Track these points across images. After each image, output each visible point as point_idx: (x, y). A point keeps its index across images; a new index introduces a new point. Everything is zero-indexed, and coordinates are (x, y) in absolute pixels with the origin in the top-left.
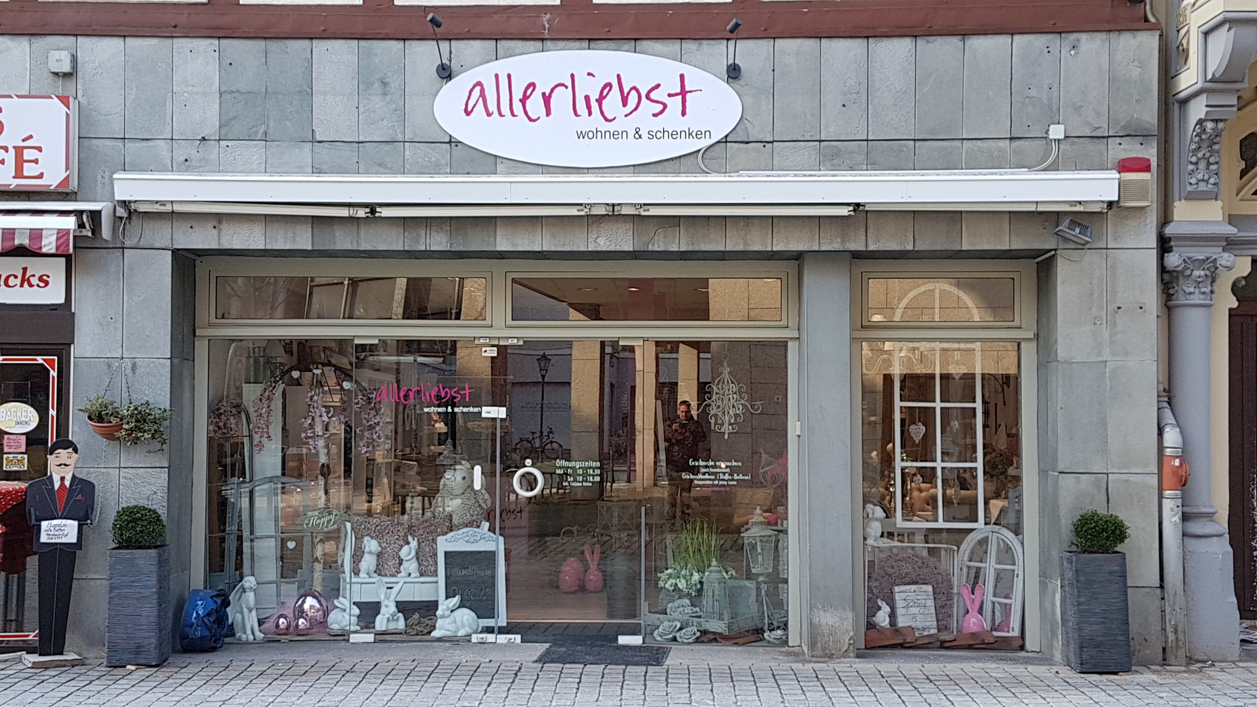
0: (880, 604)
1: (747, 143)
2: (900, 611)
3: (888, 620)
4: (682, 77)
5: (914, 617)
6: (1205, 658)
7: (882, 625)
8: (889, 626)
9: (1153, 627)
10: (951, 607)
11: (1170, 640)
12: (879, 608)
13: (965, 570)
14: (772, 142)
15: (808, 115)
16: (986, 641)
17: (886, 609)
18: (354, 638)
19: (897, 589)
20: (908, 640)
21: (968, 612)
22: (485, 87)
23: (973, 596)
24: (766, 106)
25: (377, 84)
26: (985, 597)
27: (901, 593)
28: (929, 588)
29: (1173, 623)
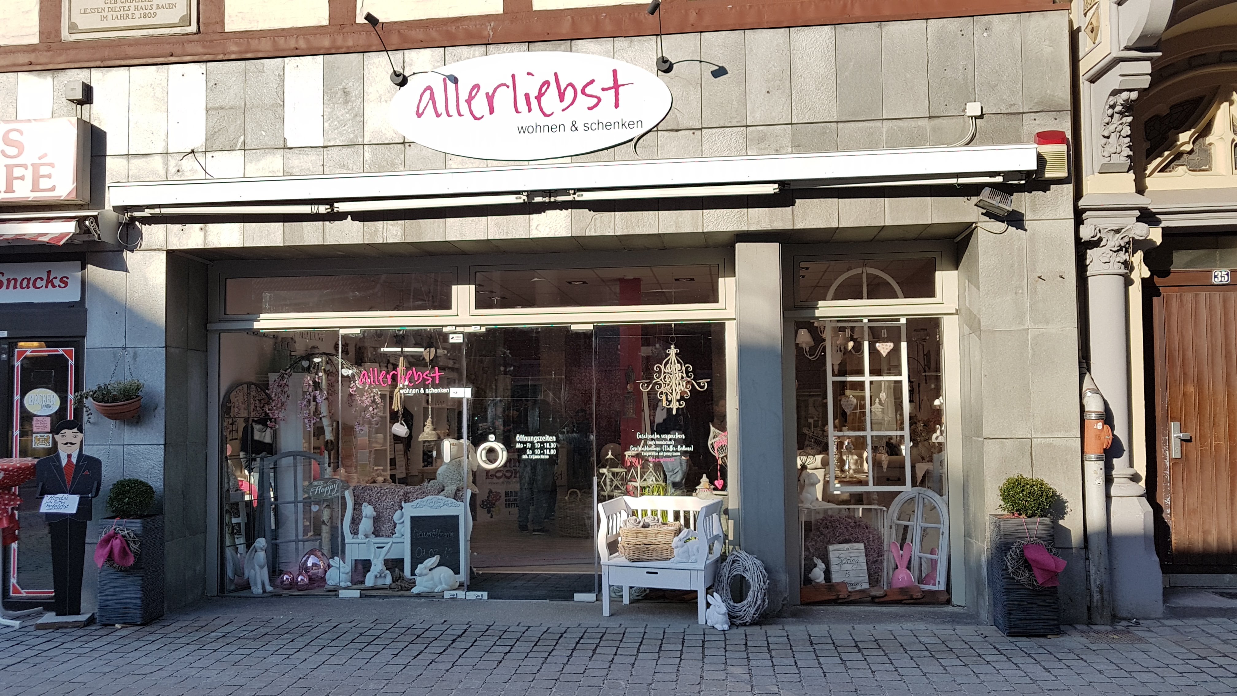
0: (816, 561)
1: (677, 131)
2: (834, 568)
3: (823, 576)
4: (615, 72)
5: (847, 572)
6: (1129, 616)
7: (818, 581)
8: (824, 582)
9: (1078, 587)
10: (882, 562)
11: (1095, 600)
12: (815, 566)
13: (894, 527)
14: (701, 129)
15: (735, 103)
16: (915, 597)
17: (821, 566)
18: (343, 594)
19: (831, 548)
20: (841, 596)
21: (897, 568)
22: (434, 91)
23: (901, 552)
24: (694, 96)
25: (340, 93)
26: (913, 553)
27: (836, 552)
28: (861, 546)
29: (1098, 583)
